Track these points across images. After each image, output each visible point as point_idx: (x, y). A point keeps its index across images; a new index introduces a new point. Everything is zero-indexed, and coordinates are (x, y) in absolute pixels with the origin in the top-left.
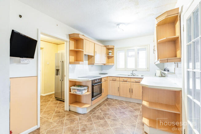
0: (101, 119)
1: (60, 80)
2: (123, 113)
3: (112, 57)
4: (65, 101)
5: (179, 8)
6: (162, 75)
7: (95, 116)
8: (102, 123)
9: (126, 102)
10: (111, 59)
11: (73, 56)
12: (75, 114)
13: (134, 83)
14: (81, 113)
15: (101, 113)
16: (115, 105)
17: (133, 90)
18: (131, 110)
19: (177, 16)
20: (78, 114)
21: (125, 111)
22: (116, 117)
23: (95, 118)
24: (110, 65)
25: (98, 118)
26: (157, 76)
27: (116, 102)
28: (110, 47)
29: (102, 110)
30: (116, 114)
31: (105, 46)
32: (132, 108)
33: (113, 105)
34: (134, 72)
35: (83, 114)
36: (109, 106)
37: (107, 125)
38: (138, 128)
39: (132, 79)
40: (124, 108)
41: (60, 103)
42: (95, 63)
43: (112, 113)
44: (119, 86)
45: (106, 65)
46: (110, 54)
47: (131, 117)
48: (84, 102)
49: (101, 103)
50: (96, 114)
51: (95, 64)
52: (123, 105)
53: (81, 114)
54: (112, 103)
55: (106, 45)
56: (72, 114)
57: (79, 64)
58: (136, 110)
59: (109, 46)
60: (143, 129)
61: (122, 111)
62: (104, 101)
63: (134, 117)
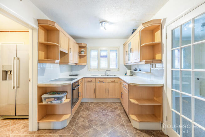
0: (88, 129)
1: (14, 87)
2: (106, 114)
3: (85, 56)
4: (30, 117)
5: (161, 19)
6: (132, 74)
7: (80, 127)
8: (92, 133)
9: (103, 103)
10: (83, 58)
11: (43, 51)
12: (51, 133)
13: (110, 83)
14: (60, 128)
15: (84, 121)
16: (94, 109)
17: (109, 90)
18: (111, 110)
19: (159, 26)
20: (54, 131)
21: (107, 112)
22: (103, 121)
23: (80, 129)
24: (83, 65)
25: (84, 128)
26: (127, 76)
27: (93, 105)
28: (83, 45)
29: (83, 117)
30: (100, 118)
31: (78, 44)
32: (111, 107)
33: (92, 109)
34: (107, 72)
35: (61, 129)
36: (88, 111)
37: (99, 133)
38: (127, 126)
39: (108, 79)
40: (104, 109)
41: (13, 124)
42: (70, 62)
43: (96, 117)
44: (95, 88)
45: (78, 65)
46: (83, 53)
47: (115, 117)
48: (61, 113)
49: (77, 110)
50: (80, 124)
51: (69, 64)
52: (102, 106)
53: (59, 130)
54: (89, 107)
55: (78, 42)
56: (45, 134)
57: (54, 63)
58: (115, 109)
59: (82, 43)
60: (131, 125)
61: (104, 113)
62: (79, 107)
63: (118, 116)
